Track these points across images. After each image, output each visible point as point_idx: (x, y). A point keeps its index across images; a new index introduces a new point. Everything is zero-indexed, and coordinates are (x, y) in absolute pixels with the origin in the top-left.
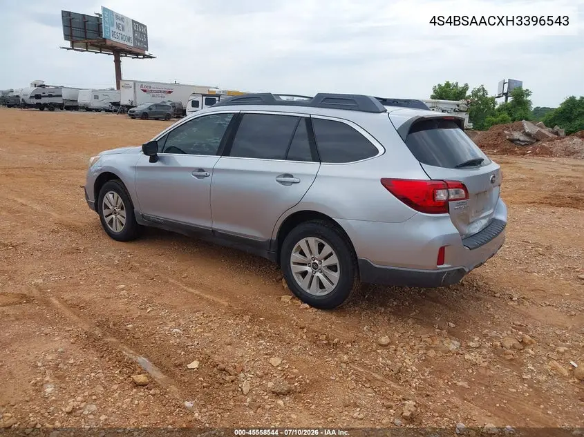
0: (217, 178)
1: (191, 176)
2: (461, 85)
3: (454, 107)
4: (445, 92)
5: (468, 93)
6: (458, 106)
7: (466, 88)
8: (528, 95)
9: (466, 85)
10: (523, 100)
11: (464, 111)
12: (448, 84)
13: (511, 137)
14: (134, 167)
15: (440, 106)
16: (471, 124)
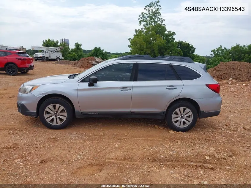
0: (135, 90)
1: (118, 91)
2: (55, 41)
3: (55, 50)
4: (49, 43)
5: (59, 44)
6: (57, 49)
7: (57, 42)
8: (81, 46)
9: (57, 41)
10: (79, 48)
11: (59, 52)
12: (49, 40)
13: (92, 63)
14: (76, 90)
15: (50, 49)
16: (63, 57)
